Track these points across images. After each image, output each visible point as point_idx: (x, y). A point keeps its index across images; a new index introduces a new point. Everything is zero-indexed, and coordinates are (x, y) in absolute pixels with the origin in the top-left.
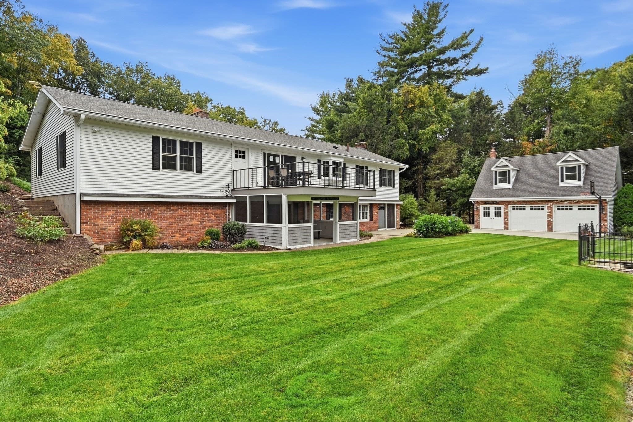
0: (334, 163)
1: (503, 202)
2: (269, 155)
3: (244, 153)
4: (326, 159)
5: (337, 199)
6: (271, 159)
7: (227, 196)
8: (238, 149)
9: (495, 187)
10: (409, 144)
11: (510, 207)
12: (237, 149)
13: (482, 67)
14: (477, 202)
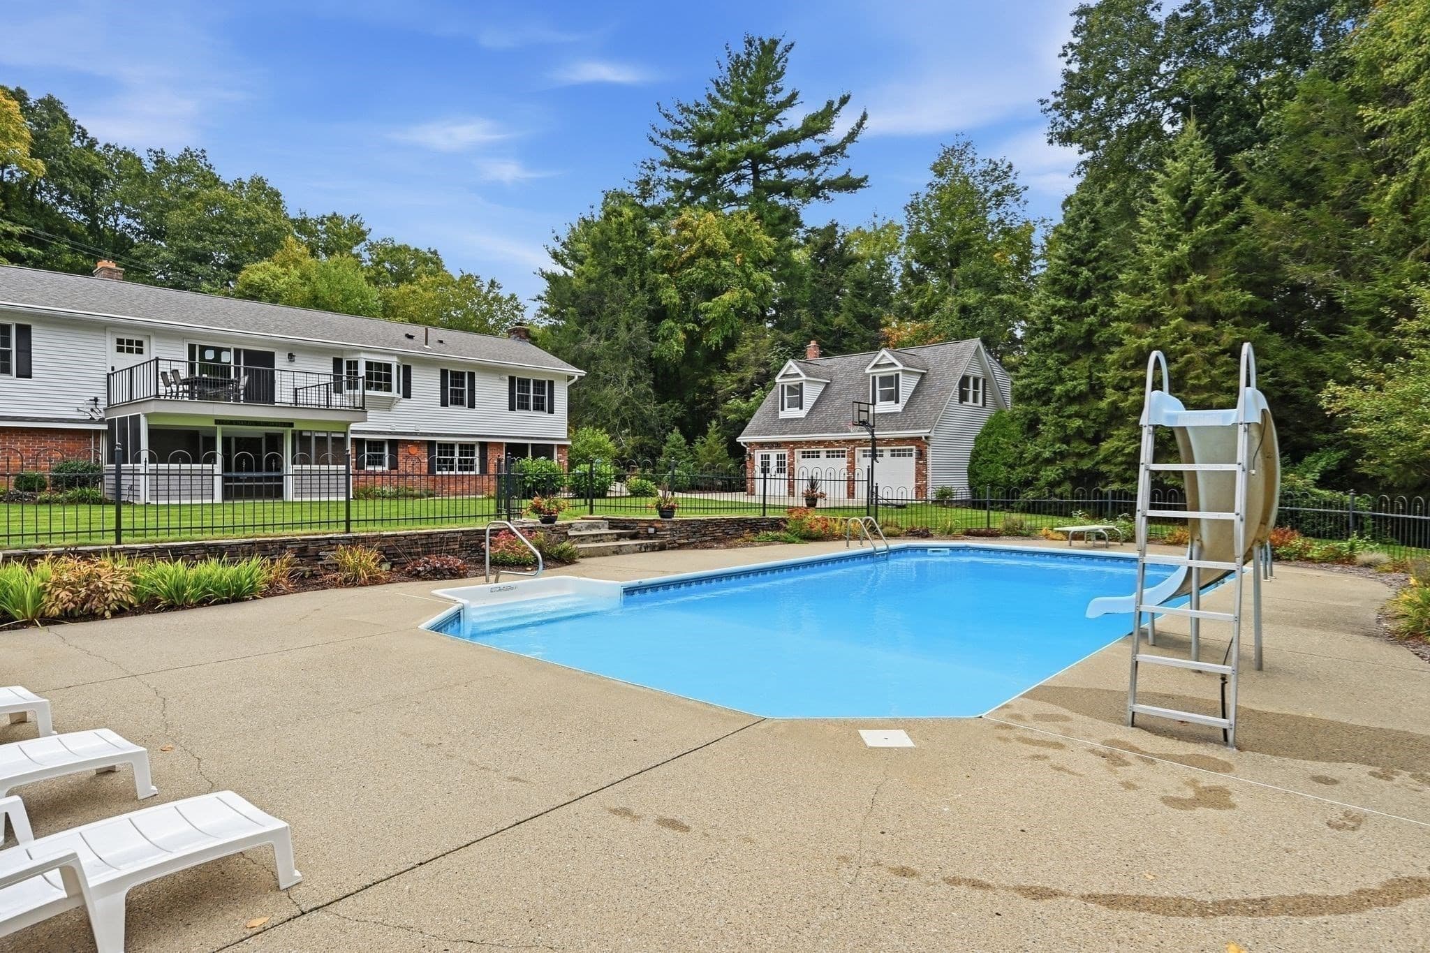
0: (369, 365)
1: (786, 444)
2: (203, 349)
3: (140, 343)
4: (353, 358)
5: (291, 425)
6: (210, 355)
7: (92, 419)
8: (125, 337)
9: (782, 415)
10: (685, 331)
11: (798, 453)
12: (121, 337)
13: (855, 175)
14: (751, 444)
